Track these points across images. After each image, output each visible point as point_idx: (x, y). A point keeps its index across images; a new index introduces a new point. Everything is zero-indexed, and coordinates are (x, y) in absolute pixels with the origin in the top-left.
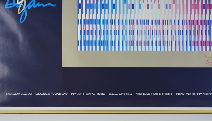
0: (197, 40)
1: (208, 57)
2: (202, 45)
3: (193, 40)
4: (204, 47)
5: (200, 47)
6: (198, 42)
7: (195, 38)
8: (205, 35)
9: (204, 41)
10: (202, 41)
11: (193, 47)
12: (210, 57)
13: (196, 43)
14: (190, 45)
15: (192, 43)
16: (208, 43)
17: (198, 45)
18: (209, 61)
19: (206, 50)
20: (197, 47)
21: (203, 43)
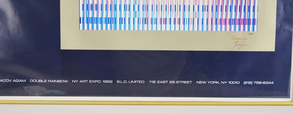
0: (224, 17)
1: (237, 38)
2: (230, 24)
3: (220, 17)
4: (233, 26)
5: (228, 26)
6: (226, 19)
7: (222, 15)
8: (235, 11)
9: (233, 19)
10: (230, 19)
11: (219, 26)
12: (240, 39)
13: (223, 22)
14: (216, 24)
15: (219, 22)
16: (237, 22)
17: (225, 24)
18: (238, 43)
19: (235, 30)
20: (224, 26)
21: (232, 22)
